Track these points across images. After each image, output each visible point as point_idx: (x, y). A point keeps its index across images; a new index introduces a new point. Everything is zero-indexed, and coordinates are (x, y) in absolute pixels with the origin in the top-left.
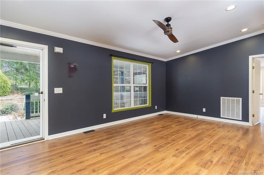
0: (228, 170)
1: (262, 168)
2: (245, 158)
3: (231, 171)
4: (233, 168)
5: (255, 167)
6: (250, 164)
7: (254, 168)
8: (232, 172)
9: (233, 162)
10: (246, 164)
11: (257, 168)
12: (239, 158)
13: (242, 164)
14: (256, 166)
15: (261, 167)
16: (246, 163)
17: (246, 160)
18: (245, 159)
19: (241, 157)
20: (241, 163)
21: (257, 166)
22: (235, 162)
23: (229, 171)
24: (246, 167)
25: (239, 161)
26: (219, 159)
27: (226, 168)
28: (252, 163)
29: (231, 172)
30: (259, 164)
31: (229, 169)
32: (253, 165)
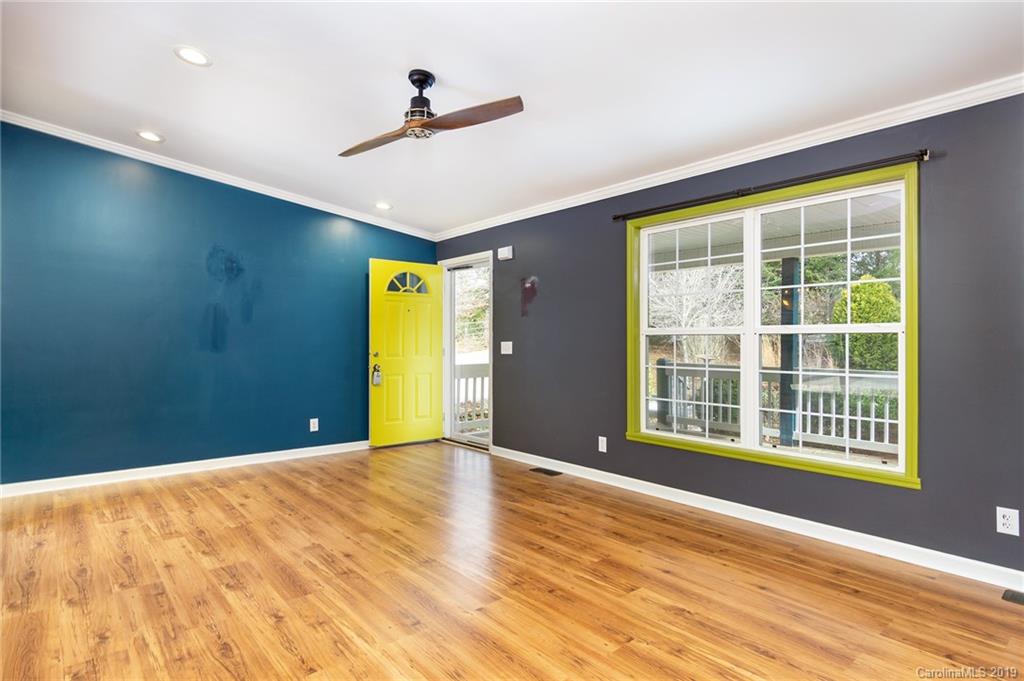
0: (170, 596)
1: (85, 665)
2: (166, 666)
3: (165, 599)
4: (166, 607)
5: (110, 651)
6: (133, 654)
7: (112, 644)
8: (157, 599)
9: (185, 624)
10: (141, 643)
11: (102, 654)
12: (185, 652)
13: (156, 634)
14: (109, 660)
15: (90, 668)
16: (147, 645)
17: (156, 659)
18: (161, 661)
19: (181, 659)
20: (161, 634)
21: (106, 660)
22: (180, 627)
23: (167, 596)
24: (136, 634)
25: (175, 638)
26: (229, 605)
27: (179, 596)
28: (127, 659)
29: (159, 597)
30: (104, 674)
31: (172, 599)
32: (122, 656)
